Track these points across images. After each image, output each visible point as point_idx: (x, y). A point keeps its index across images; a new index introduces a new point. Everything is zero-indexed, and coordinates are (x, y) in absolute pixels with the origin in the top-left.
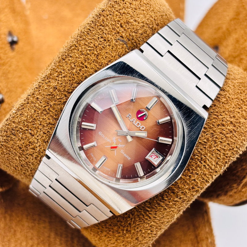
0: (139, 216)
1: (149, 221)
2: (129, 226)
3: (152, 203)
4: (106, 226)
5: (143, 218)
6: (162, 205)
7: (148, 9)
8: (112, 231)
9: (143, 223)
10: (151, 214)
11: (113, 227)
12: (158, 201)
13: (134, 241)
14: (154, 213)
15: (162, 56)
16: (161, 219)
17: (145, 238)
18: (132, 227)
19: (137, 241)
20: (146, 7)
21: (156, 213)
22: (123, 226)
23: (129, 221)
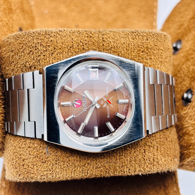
0: (133, 51)
1: (131, 43)
2: (144, 51)
3: (120, 51)
4: (156, 64)
5: (133, 48)
6: (116, 45)
7: (17, 153)
8: (155, 58)
9: (135, 45)
10: (126, 45)
11: (153, 60)
12: (116, 49)
13: (150, 41)
14: (124, 44)
15: (35, 122)
16: (124, 37)
17: (142, 36)
18: (143, 49)
19: (149, 39)
20: (17, 155)
21: (123, 44)
22: (147, 54)
23: (142, 54)
